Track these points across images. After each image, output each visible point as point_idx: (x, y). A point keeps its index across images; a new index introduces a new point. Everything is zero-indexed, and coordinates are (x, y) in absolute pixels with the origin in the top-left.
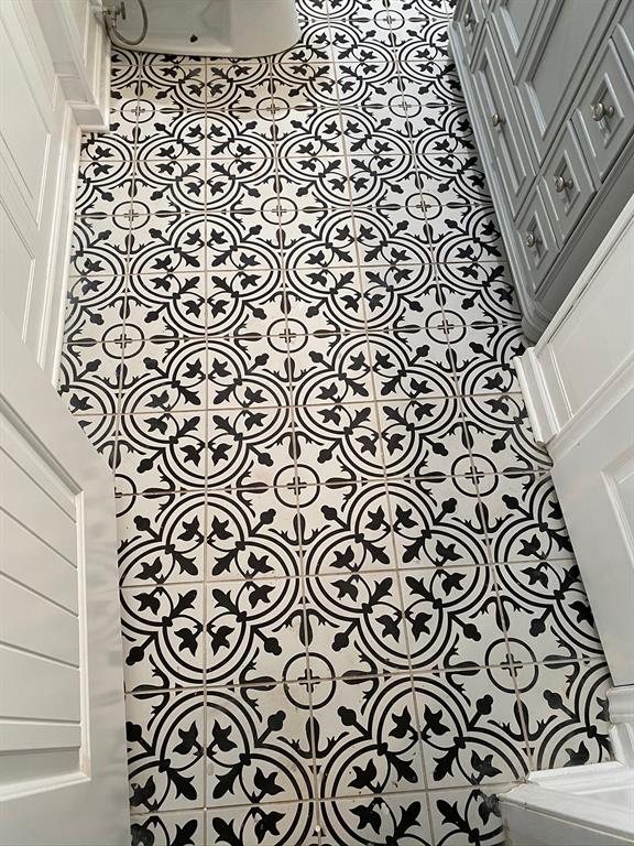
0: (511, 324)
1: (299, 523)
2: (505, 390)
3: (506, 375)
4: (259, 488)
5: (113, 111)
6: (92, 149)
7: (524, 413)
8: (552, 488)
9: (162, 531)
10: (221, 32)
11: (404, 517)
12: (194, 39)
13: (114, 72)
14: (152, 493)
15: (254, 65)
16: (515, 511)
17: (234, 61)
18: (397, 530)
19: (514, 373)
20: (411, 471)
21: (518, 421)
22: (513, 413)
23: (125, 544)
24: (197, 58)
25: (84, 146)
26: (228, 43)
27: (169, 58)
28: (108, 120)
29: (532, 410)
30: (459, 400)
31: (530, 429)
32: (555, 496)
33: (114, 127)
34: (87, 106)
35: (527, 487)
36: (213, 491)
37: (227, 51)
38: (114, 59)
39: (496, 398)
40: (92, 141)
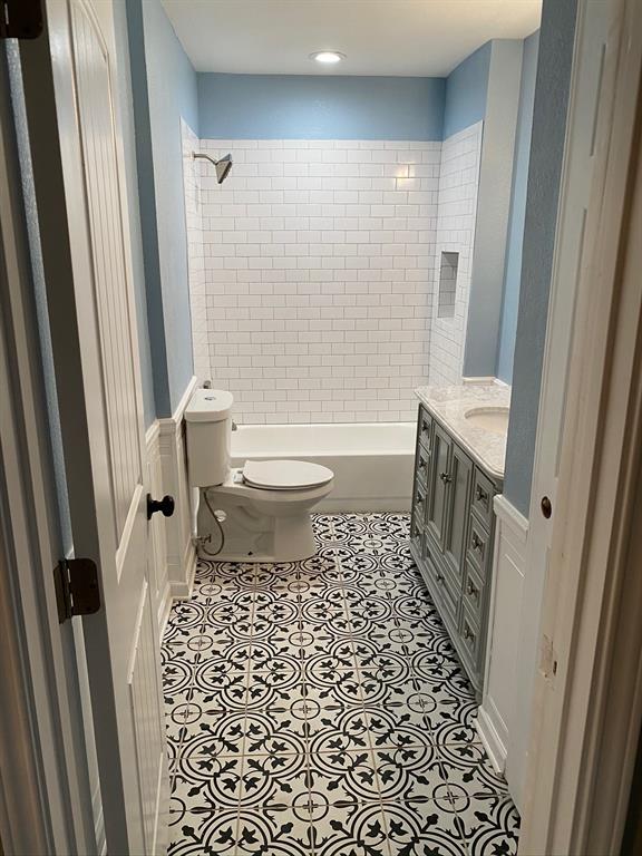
0: (469, 702)
1: (312, 833)
2: (469, 741)
3: (469, 733)
4: (280, 808)
5: (195, 590)
6: (179, 609)
7: (485, 756)
8: (514, 807)
9: (203, 836)
10: (268, 550)
11: (396, 828)
12: (250, 554)
13: (197, 572)
14: (197, 810)
15: (288, 566)
16: (486, 823)
17: (275, 564)
18: (391, 837)
19: (474, 730)
20: (401, 795)
21: (481, 762)
22: (477, 756)
23: (173, 846)
24: (252, 564)
25: (174, 608)
26: (272, 555)
27: (233, 564)
28: (191, 594)
29: (491, 753)
30: (435, 748)
31: (491, 767)
32: (516, 811)
33: (194, 598)
34: (181, 584)
35: (494, 806)
36: (245, 809)
37: (271, 559)
38: (199, 566)
39: (463, 747)
40: (179, 605)
